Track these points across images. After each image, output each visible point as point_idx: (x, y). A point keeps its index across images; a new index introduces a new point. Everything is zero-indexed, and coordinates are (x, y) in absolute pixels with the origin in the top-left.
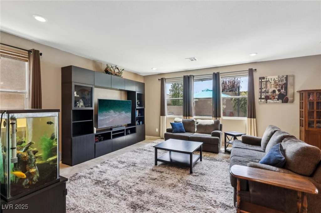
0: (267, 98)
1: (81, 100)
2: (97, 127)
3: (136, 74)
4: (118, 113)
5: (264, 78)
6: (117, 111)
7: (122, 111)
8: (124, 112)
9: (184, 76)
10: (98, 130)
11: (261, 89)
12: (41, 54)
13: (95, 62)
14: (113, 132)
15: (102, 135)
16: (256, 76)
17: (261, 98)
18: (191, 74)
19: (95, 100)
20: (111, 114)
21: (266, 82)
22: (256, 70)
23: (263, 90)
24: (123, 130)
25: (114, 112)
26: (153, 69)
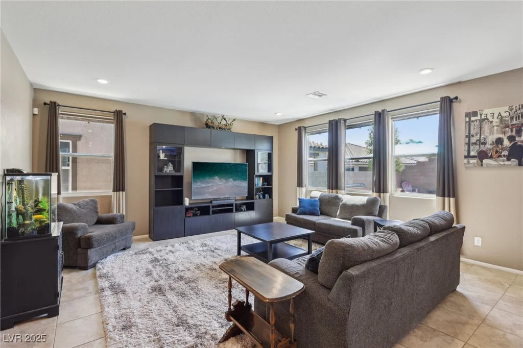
0: (482, 155)
1: (170, 163)
2: (190, 198)
3: (263, 124)
4: (224, 181)
5: (475, 114)
6: (223, 178)
7: (229, 179)
8: (231, 179)
9: (330, 121)
10: (191, 202)
11: (469, 136)
12: (125, 114)
13: (193, 114)
14: (213, 207)
15: (200, 208)
16: (460, 111)
17: (468, 156)
18: (341, 117)
19: (187, 164)
20: (215, 181)
21: (481, 121)
22: (456, 98)
23: (473, 140)
24: (232, 205)
25: (220, 179)
26: (277, 114)
